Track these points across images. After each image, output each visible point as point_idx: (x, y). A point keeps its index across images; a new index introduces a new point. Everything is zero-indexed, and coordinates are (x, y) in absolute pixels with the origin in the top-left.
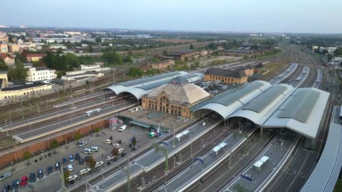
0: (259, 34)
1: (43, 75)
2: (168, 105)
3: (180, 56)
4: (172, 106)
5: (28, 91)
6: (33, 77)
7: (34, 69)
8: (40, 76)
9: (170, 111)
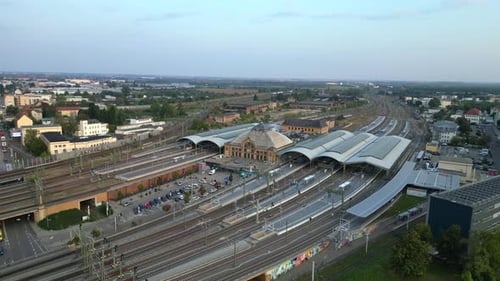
0: (339, 82)
2: (253, 151)
3: (245, 109)
4: (258, 152)
6: (85, 131)
7: (86, 122)
8: (92, 130)
9: (255, 156)
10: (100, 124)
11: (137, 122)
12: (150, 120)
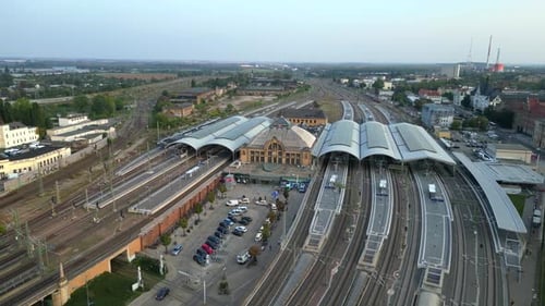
0: (254, 64)
1: (19, 137)
2: (280, 154)
4: (288, 154)
5: (46, 159)
6: (6, 140)
7: (7, 127)
8: (16, 138)
9: (284, 160)
10: (26, 129)
11: (70, 122)
12: (86, 118)
